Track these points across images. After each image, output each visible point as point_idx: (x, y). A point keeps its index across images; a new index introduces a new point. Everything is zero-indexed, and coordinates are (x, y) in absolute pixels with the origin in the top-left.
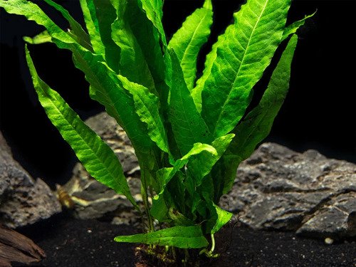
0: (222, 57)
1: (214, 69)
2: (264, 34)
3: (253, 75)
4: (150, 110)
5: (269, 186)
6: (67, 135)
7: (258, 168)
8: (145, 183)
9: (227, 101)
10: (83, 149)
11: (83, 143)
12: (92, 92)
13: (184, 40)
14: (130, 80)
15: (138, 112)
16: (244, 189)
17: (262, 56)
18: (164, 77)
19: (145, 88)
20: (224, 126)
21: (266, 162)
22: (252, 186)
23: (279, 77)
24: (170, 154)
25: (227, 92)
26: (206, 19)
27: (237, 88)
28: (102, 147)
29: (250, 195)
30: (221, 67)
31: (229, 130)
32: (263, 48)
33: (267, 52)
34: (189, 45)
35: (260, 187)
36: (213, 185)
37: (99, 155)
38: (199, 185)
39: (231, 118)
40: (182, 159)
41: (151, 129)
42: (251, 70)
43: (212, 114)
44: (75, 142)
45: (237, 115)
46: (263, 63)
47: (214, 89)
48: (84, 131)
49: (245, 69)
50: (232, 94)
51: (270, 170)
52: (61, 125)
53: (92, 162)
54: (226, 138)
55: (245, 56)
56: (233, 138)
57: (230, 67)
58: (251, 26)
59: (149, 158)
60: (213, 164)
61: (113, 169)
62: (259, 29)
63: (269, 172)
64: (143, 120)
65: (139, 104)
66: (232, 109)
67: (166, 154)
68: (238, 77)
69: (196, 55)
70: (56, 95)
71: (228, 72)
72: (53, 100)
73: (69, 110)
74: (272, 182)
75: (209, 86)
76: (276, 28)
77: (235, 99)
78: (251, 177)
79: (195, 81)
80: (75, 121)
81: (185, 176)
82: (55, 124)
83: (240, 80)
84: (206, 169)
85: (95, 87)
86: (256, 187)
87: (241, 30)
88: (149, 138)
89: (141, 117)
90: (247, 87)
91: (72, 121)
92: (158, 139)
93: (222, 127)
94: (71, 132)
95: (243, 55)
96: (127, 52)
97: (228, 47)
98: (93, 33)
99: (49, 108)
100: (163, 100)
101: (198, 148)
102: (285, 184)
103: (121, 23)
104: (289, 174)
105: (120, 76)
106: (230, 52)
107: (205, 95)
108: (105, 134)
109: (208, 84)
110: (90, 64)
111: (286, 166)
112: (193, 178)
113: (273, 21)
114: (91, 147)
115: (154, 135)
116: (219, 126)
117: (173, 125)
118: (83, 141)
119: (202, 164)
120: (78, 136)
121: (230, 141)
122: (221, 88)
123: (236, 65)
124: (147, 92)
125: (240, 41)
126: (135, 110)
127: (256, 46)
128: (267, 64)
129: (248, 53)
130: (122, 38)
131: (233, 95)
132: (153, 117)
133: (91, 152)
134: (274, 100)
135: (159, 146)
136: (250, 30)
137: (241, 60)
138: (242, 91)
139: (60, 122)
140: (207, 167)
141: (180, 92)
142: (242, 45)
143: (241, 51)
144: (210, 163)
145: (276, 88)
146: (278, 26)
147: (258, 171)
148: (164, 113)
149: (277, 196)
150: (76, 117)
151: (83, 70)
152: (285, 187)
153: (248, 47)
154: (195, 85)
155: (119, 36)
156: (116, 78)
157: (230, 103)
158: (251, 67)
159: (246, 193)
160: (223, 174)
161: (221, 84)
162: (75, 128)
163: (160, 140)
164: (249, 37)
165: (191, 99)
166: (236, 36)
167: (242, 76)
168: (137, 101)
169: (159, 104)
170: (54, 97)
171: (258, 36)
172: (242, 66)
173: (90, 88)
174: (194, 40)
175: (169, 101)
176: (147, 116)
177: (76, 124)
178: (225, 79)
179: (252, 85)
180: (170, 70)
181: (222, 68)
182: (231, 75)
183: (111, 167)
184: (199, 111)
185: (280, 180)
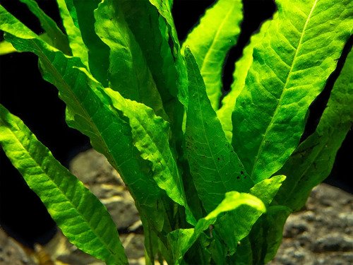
0: (261, 61)
1: (250, 80)
2: (325, 25)
3: (311, 86)
4: (156, 141)
5: (320, 243)
6: (34, 181)
7: (303, 218)
8: (151, 249)
9: (271, 125)
10: (58, 202)
11: (58, 193)
12: (69, 117)
13: (204, 42)
14: (125, 96)
15: (138, 145)
16: (286, 247)
17: (323, 58)
18: (177, 91)
19: (149, 108)
20: (266, 163)
21: (313, 210)
22: (297, 243)
23: (343, 91)
24: (187, 207)
25: (271, 113)
26: (233, 13)
27: (285, 106)
28: (86, 197)
29: (294, 256)
30: (260, 77)
31: (275, 170)
32: (324, 45)
33: (330, 52)
34: (211, 50)
35: (308, 245)
36: (251, 251)
37: (82, 211)
38: (232, 254)
39: (276, 151)
40: (207, 218)
41: (158, 171)
42: (307, 79)
43: (248, 146)
44: (46, 192)
45: (287, 147)
46: (325, 68)
47: (249, 108)
48: (59, 175)
49: (296, 77)
50: (278, 116)
51: (320, 221)
52: (26, 167)
53: (71, 220)
54: (272, 181)
55: (296, 59)
56: (283, 183)
57: (273, 75)
58: (304, 15)
59: (155, 213)
60: (253, 222)
61: (103, 231)
62: (316, 19)
63: (319, 224)
64: (145, 157)
65: (139, 133)
66: (278, 138)
67: (181, 208)
68: (286, 90)
69: (221, 63)
70: (18, 123)
71: (271, 83)
72: (14, 130)
73: (37, 144)
74: (323, 237)
75: (243, 104)
76: (342, 14)
77: (282, 122)
78: (295, 231)
79: (221, 99)
80: (46, 160)
81: (210, 240)
82: (17, 165)
83: (290, 95)
84: (242, 229)
85: (73, 109)
86: (302, 245)
87: (289, 21)
88: (155, 184)
89: (142, 152)
90: (301, 105)
91: (42, 159)
92: (168, 185)
93: (265, 165)
94: (40, 176)
95: (293, 57)
96: (119, 55)
97: (270, 47)
98: (73, 33)
99: (7, 143)
100: (175, 126)
101: (233, 201)
102: (343, 241)
103: (109, 9)
104: (346, 226)
105: (109, 91)
106: (273, 53)
107: (237, 118)
108: (99, 176)
109: (242, 103)
110: (63, 73)
111: (342, 215)
112: (223, 242)
113: (338, 5)
114: (70, 198)
115: (163, 179)
116: (258, 163)
117: (190, 163)
118: (57, 189)
119: (236, 222)
120: (50, 182)
121: (278, 186)
122: (261, 108)
123: (283, 72)
124: (150, 115)
125: (287, 37)
126: (132, 141)
127: (312, 43)
128: (332, 69)
129: (300, 54)
130: (112, 33)
131: (281, 117)
132: (161, 151)
133: (69, 206)
134: (336, 124)
135: (170, 196)
136: (302, 19)
137: (290, 65)
138: (294, 111)
139: (23, 162)
140: (244, 226)
141: (200, 113)
142: (291, 43)
143: (290, 52)
144: (249, 220)
145: (340, 107)
146: (346, 11)
147: (304, 223)
148: (178, 145)
149: (332, 257)
150: (47, 155)
151: (55, 84)
152: (344, 245)
153: (300, 46)
154: (220, 105)
155: (106, 29)
156: (103, 92)
157: (275, 129)
158: (306, 74)
159: (289, 253)
160: (265, 235)
161: (261, 101)
162: (46, 171)
163: (171, 187)
164: (301, 30)
165: (218, 124)
166: (282, 30)
167: (292, 89)
168: (135, 128)
169: (170, 132)
170: (15, 125)
171: (316, 28)
172: (291, 74)
173: (67, 110)
174: (217, 43)
175: (184, 128)
176: (151, 150)
177: (48, 165)
178: (268, 94)
179: (309, 101)
180: (185, 81)
181: (262, 76)
182: (276, 87)
183: (100, 228)
184: (230, 142)
185: (335, 235)
